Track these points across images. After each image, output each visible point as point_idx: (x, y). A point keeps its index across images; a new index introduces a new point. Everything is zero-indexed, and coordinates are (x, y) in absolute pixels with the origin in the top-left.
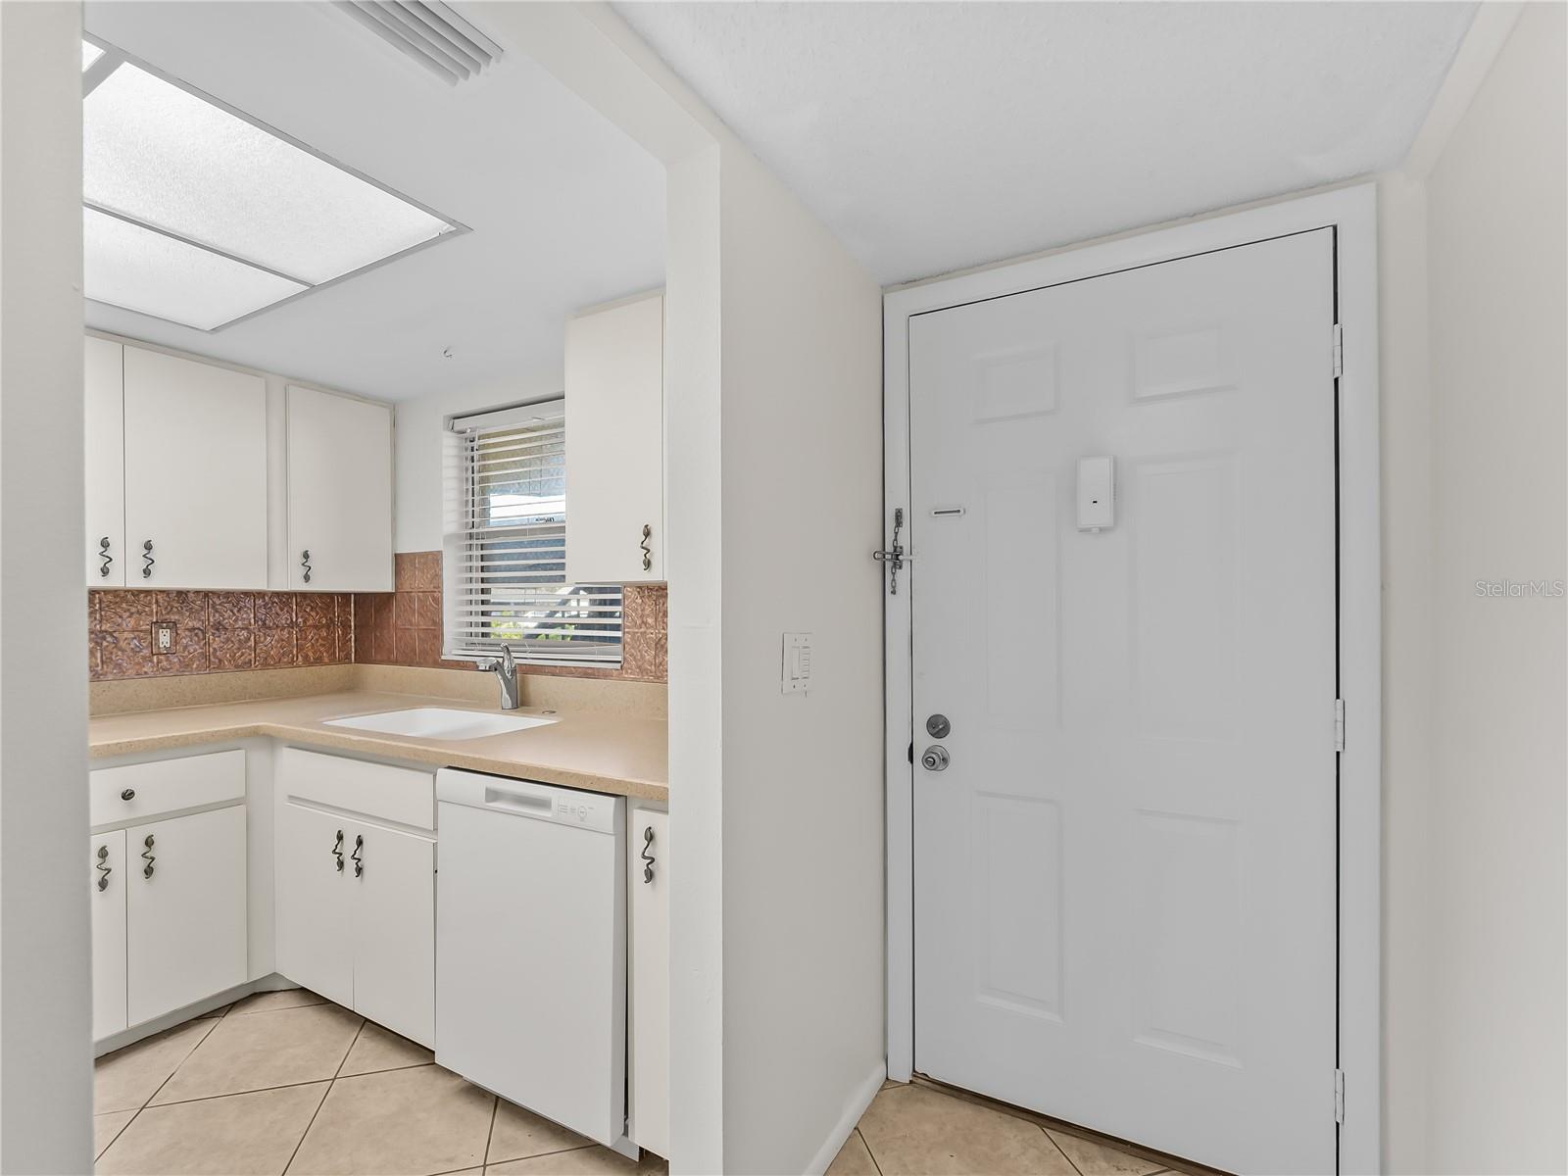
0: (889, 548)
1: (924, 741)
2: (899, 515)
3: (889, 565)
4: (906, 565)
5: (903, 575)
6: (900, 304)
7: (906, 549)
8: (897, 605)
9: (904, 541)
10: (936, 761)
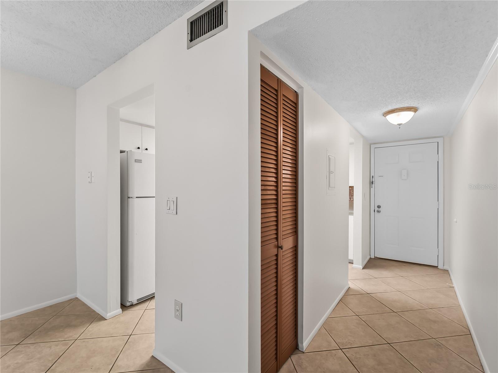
0: (371, 181)
1: (377, 209)
2: (373, 177)
3: (371, 184)
4: (374, 184)
5: (373, 185)
6: (373, 147)
7: (374, 182)
8: (372, 190)
9: (373, 180)
10: (378, 212)
